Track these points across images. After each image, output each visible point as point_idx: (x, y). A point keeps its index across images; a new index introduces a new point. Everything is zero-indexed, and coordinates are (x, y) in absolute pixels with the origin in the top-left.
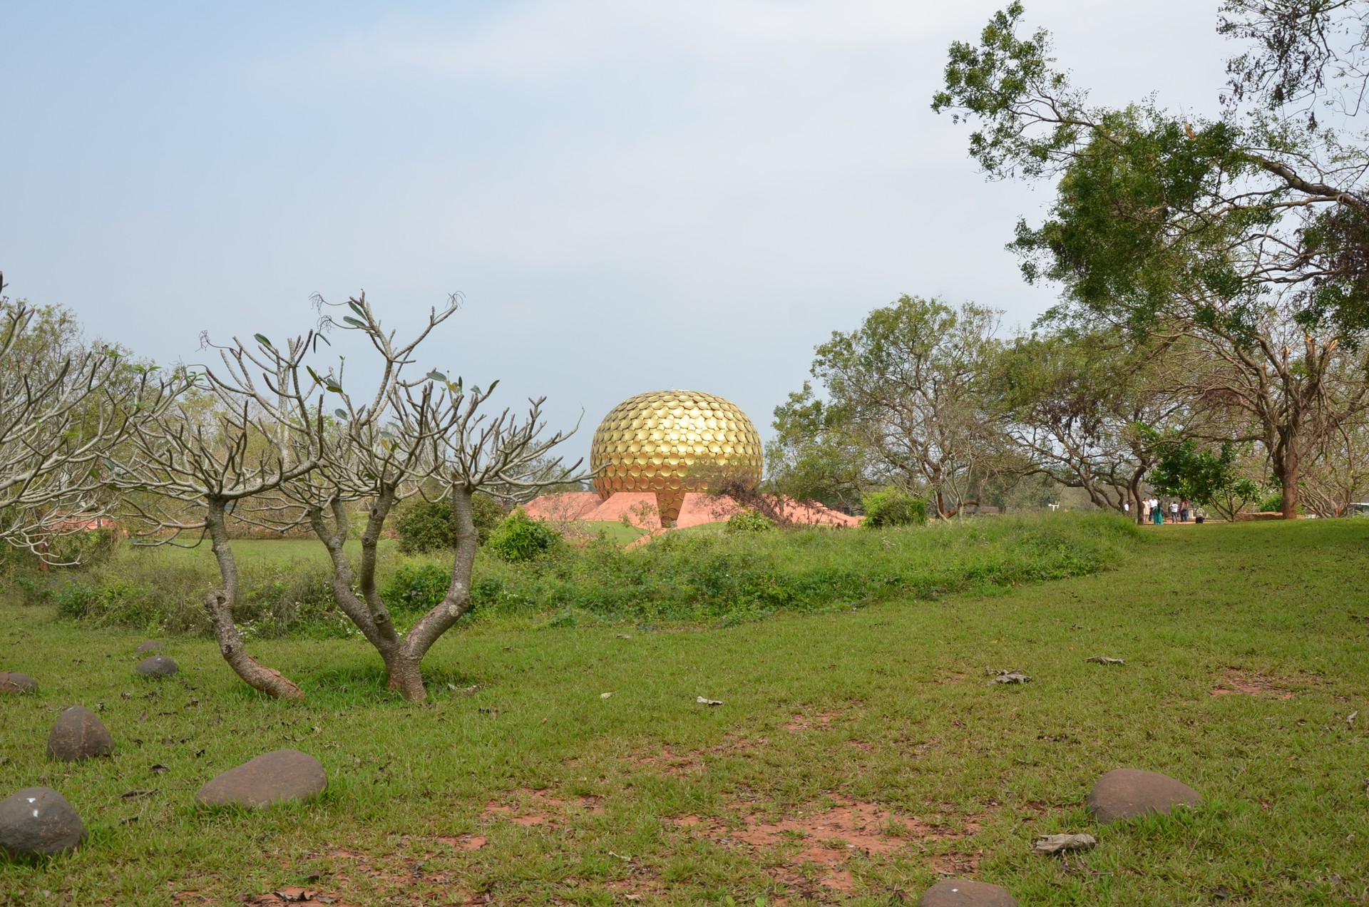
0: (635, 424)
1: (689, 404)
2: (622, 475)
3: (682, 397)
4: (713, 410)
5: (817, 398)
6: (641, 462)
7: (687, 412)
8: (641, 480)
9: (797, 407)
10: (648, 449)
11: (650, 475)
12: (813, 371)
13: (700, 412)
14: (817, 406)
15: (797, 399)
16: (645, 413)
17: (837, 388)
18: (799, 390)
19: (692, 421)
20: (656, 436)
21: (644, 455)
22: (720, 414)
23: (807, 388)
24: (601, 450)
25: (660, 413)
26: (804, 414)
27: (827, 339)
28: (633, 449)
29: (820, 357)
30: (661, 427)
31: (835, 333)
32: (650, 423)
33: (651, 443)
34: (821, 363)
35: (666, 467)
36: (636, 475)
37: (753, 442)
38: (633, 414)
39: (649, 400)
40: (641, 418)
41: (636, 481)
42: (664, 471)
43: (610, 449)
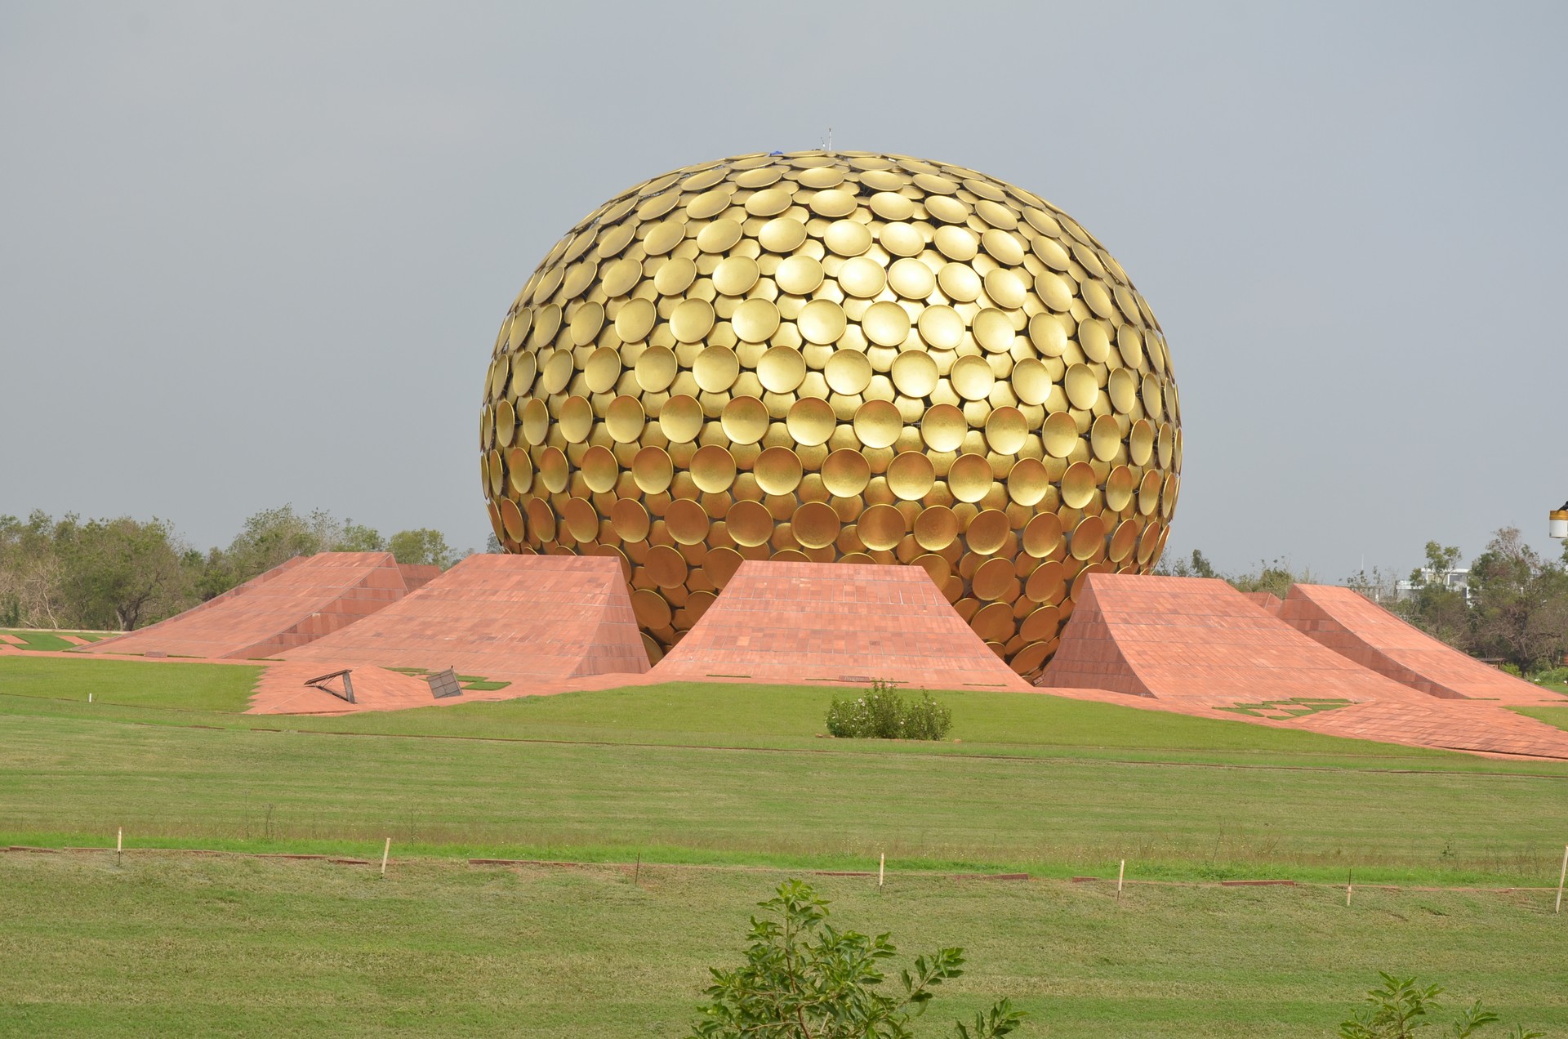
0: (615, 277)
1: (838, 199)
2: (552, 485)
3: (814, 174)
4: (935, 222)
6: (618, 432)
7: (817, 228)
10: (646, 378)
11: (652, 487)
13: (877, 230)
16: (652, 238)
19: (834, 266)
20: (680, 324)
21: (631, 406)
22: (960, 240)
25: (707, 235)
28: (593, 380)
30: (705, 289)
32: (664, 276)
33: (660, 351)
35: (711, 454)
36: (597, 484)
37: (1113, 363)
38: (609, 242)
39: (686, 184)
40: (638, 253)
41: (599, 512)
42: (705, 473)
43: (519, 386)
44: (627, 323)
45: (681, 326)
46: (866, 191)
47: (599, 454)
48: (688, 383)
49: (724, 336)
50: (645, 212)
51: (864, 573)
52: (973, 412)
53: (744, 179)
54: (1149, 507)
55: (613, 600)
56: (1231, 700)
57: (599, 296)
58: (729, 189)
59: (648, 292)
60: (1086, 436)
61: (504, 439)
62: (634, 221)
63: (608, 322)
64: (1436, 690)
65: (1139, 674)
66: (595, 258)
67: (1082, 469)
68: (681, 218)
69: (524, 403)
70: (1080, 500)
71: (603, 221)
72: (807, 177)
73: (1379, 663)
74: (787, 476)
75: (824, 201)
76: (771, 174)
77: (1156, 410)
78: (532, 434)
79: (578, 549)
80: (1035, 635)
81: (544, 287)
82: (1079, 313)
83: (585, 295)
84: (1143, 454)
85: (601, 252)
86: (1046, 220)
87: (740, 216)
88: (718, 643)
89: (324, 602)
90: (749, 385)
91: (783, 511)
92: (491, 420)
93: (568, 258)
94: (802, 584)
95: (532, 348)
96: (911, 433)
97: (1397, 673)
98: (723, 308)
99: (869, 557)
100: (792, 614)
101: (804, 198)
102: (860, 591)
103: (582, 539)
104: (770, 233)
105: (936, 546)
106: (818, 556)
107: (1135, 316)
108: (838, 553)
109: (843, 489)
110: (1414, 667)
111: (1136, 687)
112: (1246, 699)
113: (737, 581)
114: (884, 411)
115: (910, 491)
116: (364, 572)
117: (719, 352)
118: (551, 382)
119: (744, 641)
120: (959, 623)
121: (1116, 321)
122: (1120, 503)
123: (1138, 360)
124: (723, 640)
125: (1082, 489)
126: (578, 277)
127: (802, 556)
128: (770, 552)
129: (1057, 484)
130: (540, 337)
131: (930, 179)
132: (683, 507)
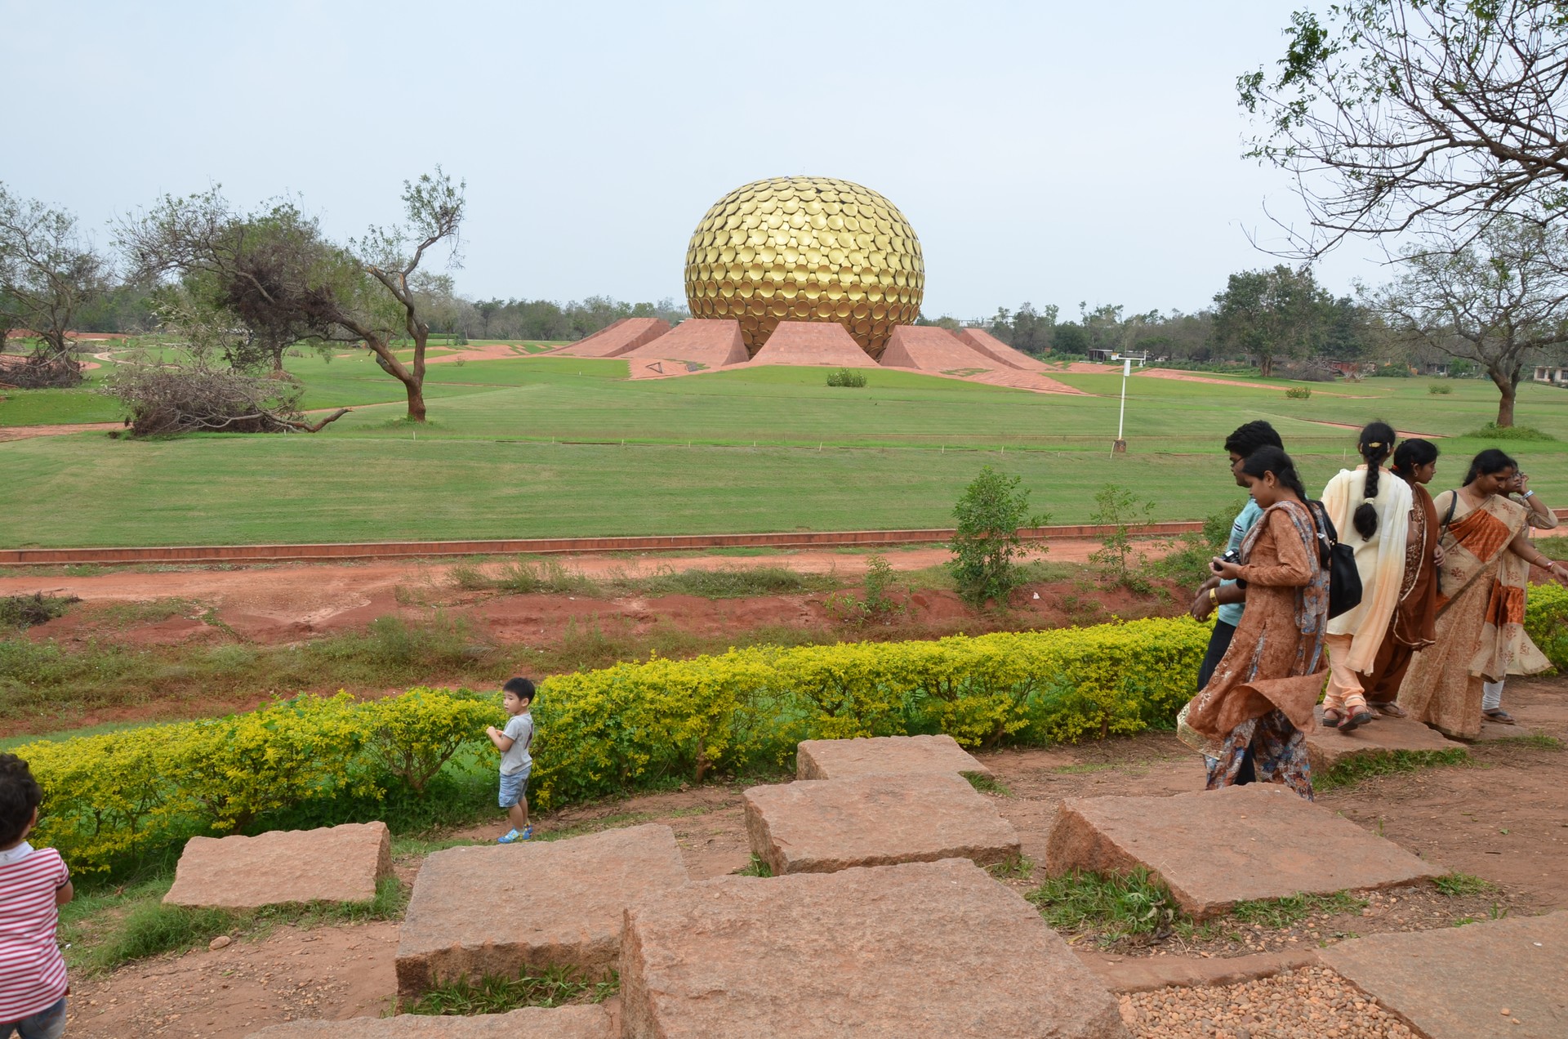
22: (851, 209)
25: (765, 207)
36: (728, 294)
37: (903, 252)
38: (731, 208)
39: (756, 188)
40: (740, 213)
41: (729, 304)
42: (764, 290)
43: (699, 259)
44: (737, 239)
45: (756, 239)
46: (819, 191)
47: (728, 283)
48: (759, 259)
49: (771, 242)
50: (743, 197)
51: (821, 325)
52: (856, 269)
53: (777, 187)
54: (914, 301)
55: (736, 335)
56: (945, 369)
57: (727, 228)
58: (771, 190)
59: (744, 227)
60: (894, 277)
61: (694, 278)
62: (738, 201)
63: (730, 238)
64: (1011, 365)
65: (915, 360)
66: (725, 214)
67: (892, 289)
68: (755, 200)
69: (701, 265)
70: (891, 299)
71: (728, 200)
72: (798, 186)
73: (992, 355)
74: (793, 291)
75: (804, 195)
76: (786, 185)
77: (917, 269)
78: (705, 276)
79: (722, 317)
80: (875, 346)
81: (706, 226)
82: (892, 235)
83: (722, 228)
84: (912, 283)
85: (728, 212)
86: (879, 201)
87: (775, 200)
88: (773, 350)
89: (637, 336)
90: (780, 260)
91: (792, 303)
92: (689, 271)
93: (716, 214)
94: (800, 329)
95: (703, 246)
96: (835, 276)
97: (998, 359)
98: (771, 233)
99: (820, 320)
100: (797, 340)
101: (797, 193)
102: (820, 332)
103: (723, 313)
104: (786, 206)
105: (843, 315)
106: (803, 319)
107: (910, 235)
108: (809, 319)
109: (813, 296)
110: (1004, 357)
111: (913, 365)
112: (950, 369)
113: (778, 328)
114: (825, 269)
115: (835, 296)
116: (650, 325)
117: (769, 248)
118: (711, 259)
119: (782, 349)
120: (854, 343)
121: (904, 236)
122: (904, 300)
123: (911, 251)
124: (775, 349)
125: (892, 295)
126: (719, 222)
127: (797, 319)
128: (787, 318)
129: (884, 294)
130: (706, 243)
131: (839, 187)
132: (757, 302)
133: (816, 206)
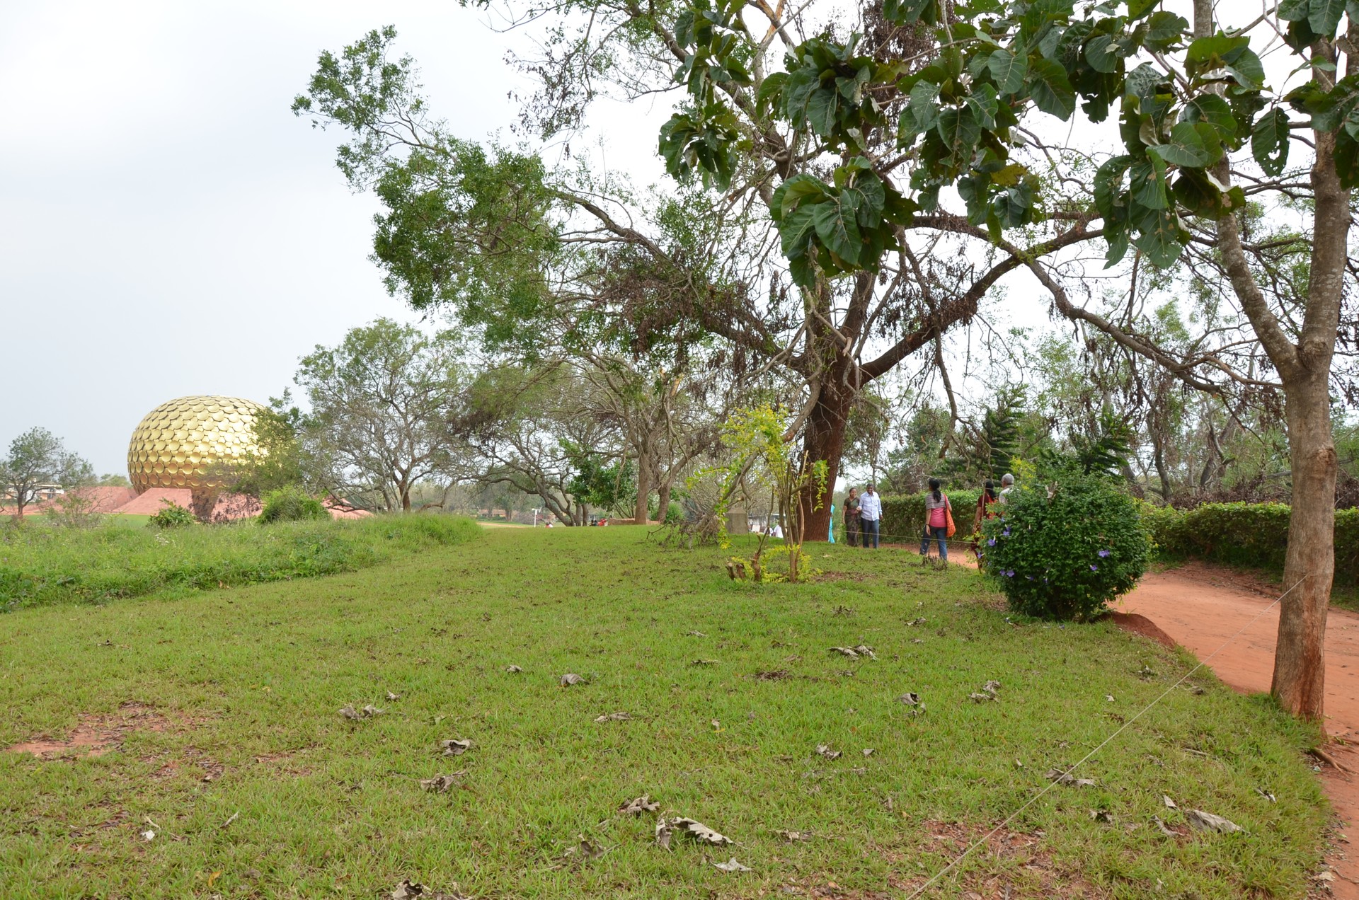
0: (175, 424)
1: (229, 409)
2: (159, 472)
5: (295, 406)
6: (179, 460)
7: (227, 416)
8: (180, 477)
9: (275, 411)
10: (186, 448)
11: (188, 472)
12: (295, 379)
13: (240, 417)
14: (295, 412)
15: (277, 404)
16: (184, 415)
17: (317, 395)
18: (279, 396)
19: (231, 424)
21: (182, 454)
23: (286, 394)
24: (139, 447)
25: (199, 416)
26: (284, 419)
27: (311, 352)
28: (171, 448)
29: (304, 368)
30: (200, 429)
31: (318, 347)
32: (189, 424)
33: (190, 442)
34: (305, 373)
35: (203, 465)
36: (173, 472)
39: (190, 402)
40: (181, 419)
41: (172, 478)
42: (201, 470)
44: (180, 435)
45: (195, 436)
46: (236, 407)
47: (173, 465)
48: (197, 450)
49: (206, 439)
50: (181, 408)
53: (205, 403)
57: (171, 428)
58: (202, 405)
59: (185, 428)
62: (178, 410)
63: (174, 434)
68: (191, 411)
71: (168, 409)
72: (221, 403)
74: (222, 471)
75: (226, 409)
78: (152, 459)
79: (165, 486)
81: (152, 425)
83: (167, 427)
85: (169, 417)
87: (207, 411)
90: (212, 450)
92: (131, 454)
93: (159, 417)
95: (151, 438)
98: (206, 433)
101: (221, 408)
104: (216, 416)
117: (205, 443)
118: (158, 447)
126: (164, 423)
130: (153, 436)
132: (193, 477)
133: (234, 417)
